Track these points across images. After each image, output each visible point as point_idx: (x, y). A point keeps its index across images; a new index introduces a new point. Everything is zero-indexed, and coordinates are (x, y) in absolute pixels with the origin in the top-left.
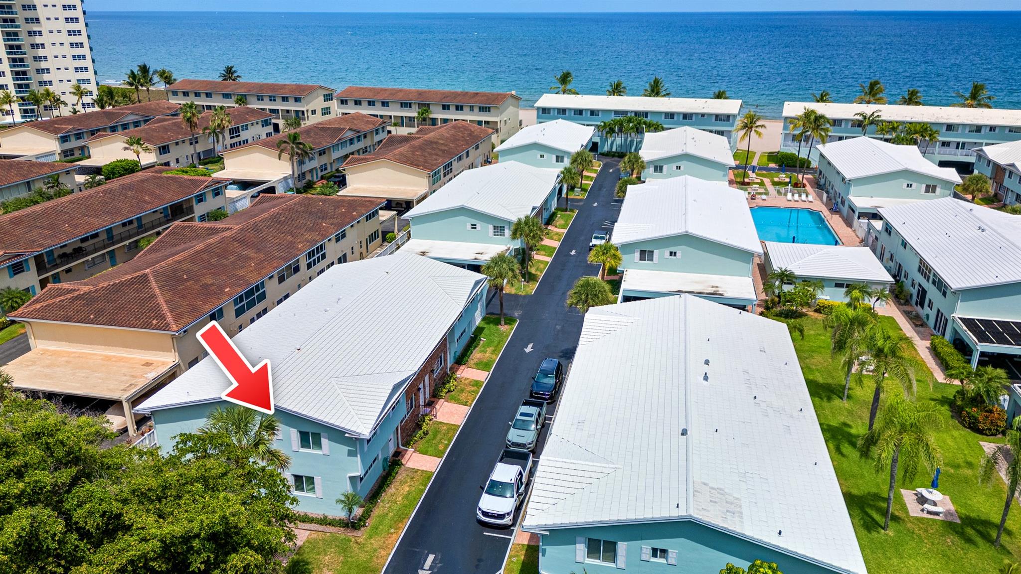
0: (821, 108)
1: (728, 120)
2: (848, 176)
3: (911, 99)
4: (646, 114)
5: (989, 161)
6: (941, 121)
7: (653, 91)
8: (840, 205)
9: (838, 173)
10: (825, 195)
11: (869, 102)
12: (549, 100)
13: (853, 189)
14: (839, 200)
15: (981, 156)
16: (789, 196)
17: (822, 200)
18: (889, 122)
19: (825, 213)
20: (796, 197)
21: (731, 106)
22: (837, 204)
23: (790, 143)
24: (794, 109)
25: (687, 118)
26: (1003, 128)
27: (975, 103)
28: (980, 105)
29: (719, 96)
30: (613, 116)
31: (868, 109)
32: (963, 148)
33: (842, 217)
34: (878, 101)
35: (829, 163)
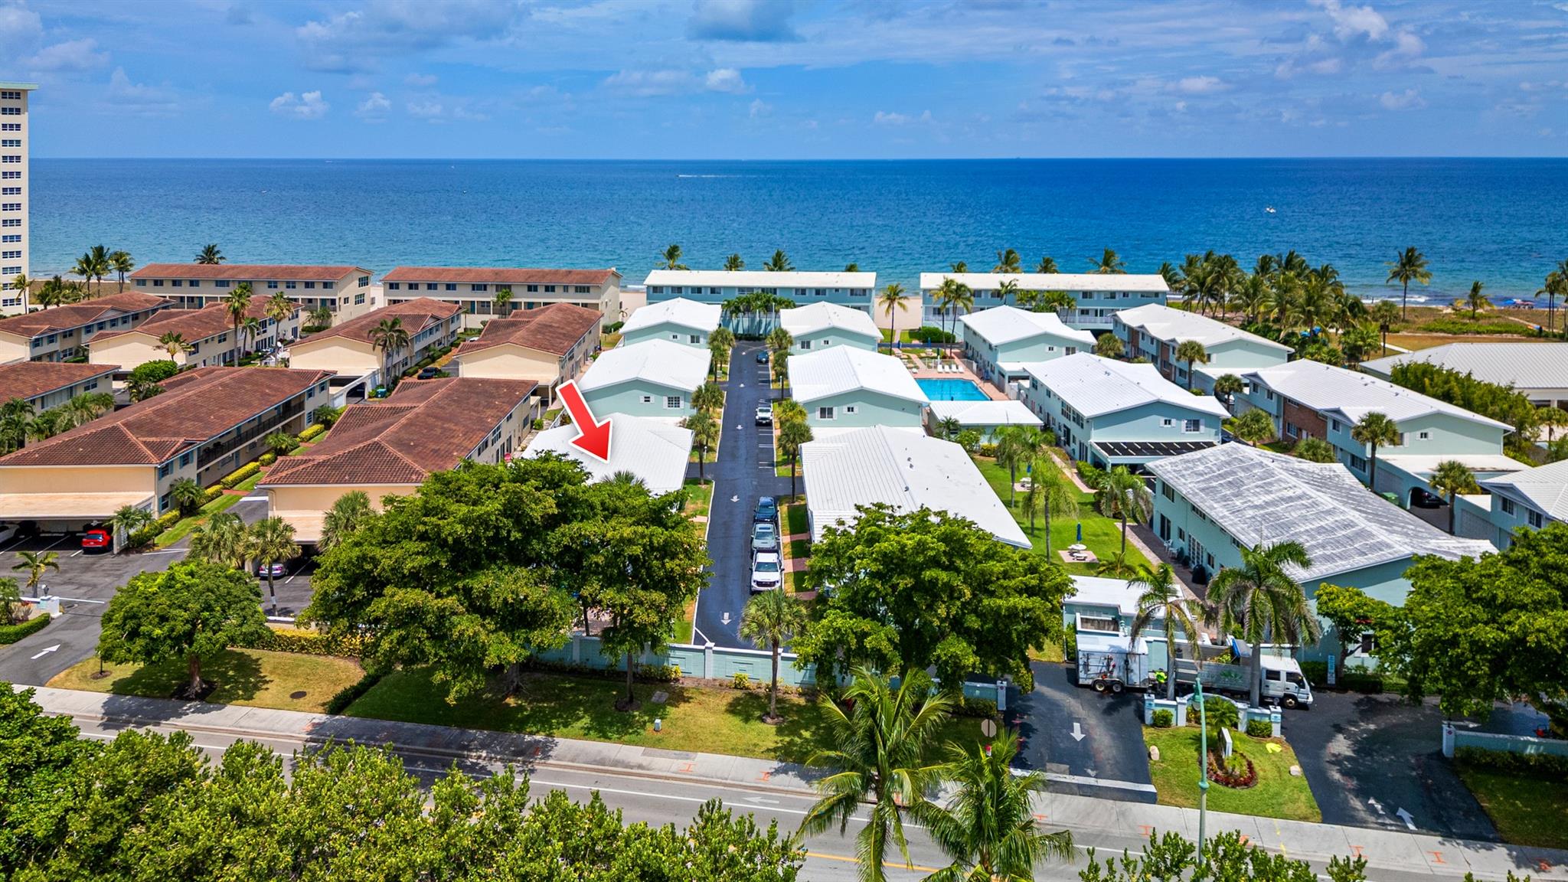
0: (959, 278)
1: (864, 294)
2: (994, 342)
3: (1047, 268)
4: (774, 290)
5: (1125, 325)
6: (1076, 288)
7: (775, 265)
8: (990, 374)
9: (985, 341)
10: (975, 365)
11: (1006, 272)
12: (659, 277)
13: (1000, 355)
14: (989, 369)
15: (1117, 322)
16: (940, 367)
17: (972, 371)
18: (1028, 291)
19: (977, 381)
20: (947, 368)
21: (865, 279)
22: (987, 372)
23: (931, 316)
24: (932, 280)
25: (820, 293)
26: (1135, 293)
27: (1109, 269)
28: (1113, 272)
29: (851, 269)
30: (737, 294)
31: (1007, 278)
32: (1101, 315)
33: (993, 383)
34: (1014, 270)
35: (975, 333)
